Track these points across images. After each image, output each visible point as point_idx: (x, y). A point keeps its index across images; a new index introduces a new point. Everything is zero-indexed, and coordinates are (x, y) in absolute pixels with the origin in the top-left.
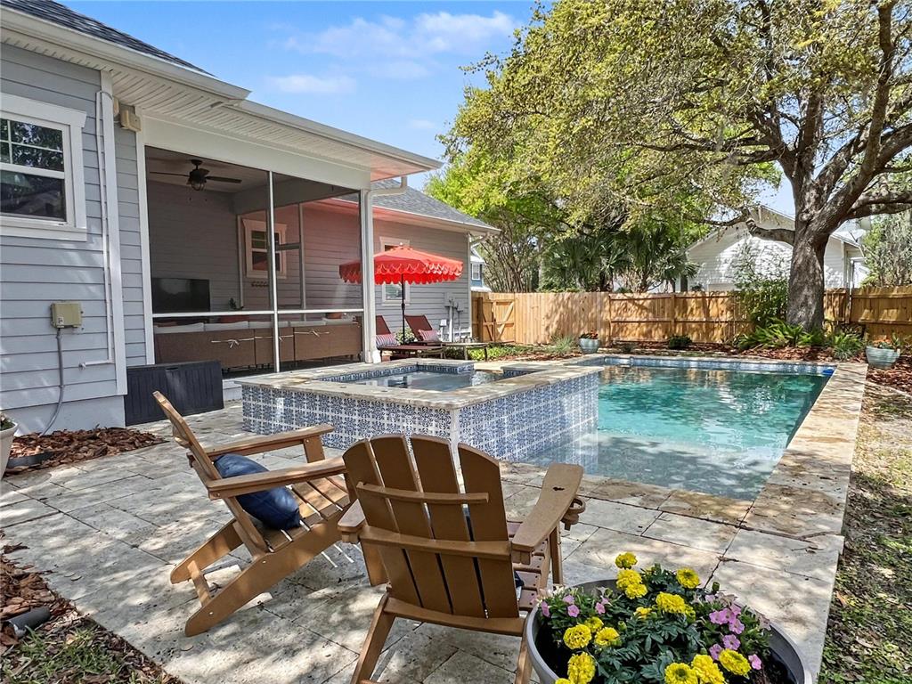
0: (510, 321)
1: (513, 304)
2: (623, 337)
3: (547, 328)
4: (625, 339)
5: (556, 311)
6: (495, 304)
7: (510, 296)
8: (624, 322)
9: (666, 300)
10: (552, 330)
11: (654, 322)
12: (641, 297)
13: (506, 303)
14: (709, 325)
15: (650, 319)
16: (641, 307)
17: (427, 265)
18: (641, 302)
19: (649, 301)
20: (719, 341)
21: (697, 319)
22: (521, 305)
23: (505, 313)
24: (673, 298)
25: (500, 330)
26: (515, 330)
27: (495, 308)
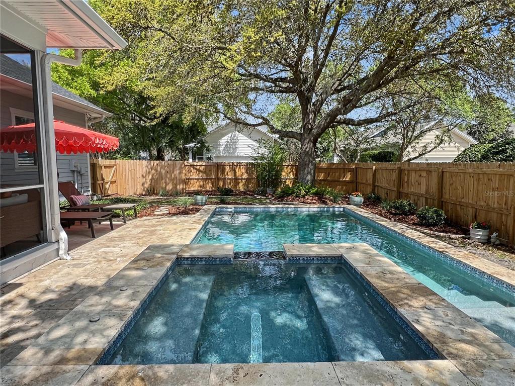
0: (114, 179)
1: (115, 167)
2: (189, 188)
3: (143, 185)
4: (190, 190)
5: (149, 172)
6: (103, 167)
7: (113, 162)
8: (189, 179)
9: (212, 167)
10: (147, 185)
11: (206, 179)
12: (198, 164)
13: (110, 167)
14: (236, 180)
15: (204, 178)
16: (199, 170)
17: (93, 139)
18: (198, 167)
19: (203, 167)
20: (242, 190)
21: (230, 177)
22: (121, 169)
23: (110, 174)
24: (217, 165)
25: (107, 186)
26: (117, 186)
27: (104, 171)
